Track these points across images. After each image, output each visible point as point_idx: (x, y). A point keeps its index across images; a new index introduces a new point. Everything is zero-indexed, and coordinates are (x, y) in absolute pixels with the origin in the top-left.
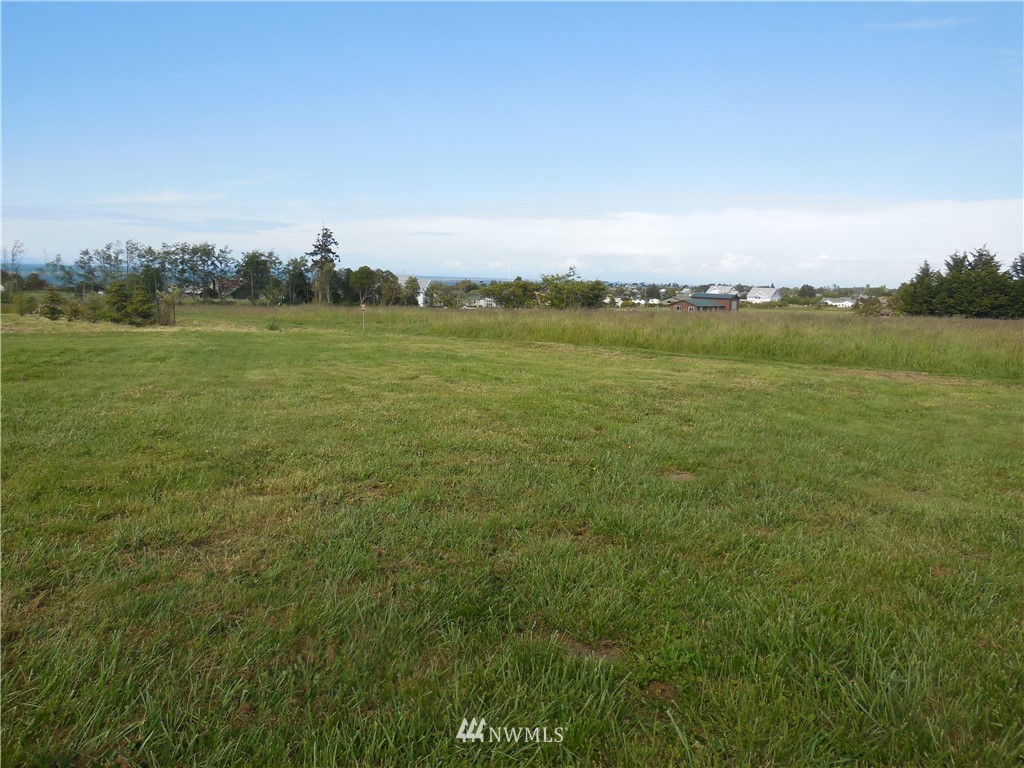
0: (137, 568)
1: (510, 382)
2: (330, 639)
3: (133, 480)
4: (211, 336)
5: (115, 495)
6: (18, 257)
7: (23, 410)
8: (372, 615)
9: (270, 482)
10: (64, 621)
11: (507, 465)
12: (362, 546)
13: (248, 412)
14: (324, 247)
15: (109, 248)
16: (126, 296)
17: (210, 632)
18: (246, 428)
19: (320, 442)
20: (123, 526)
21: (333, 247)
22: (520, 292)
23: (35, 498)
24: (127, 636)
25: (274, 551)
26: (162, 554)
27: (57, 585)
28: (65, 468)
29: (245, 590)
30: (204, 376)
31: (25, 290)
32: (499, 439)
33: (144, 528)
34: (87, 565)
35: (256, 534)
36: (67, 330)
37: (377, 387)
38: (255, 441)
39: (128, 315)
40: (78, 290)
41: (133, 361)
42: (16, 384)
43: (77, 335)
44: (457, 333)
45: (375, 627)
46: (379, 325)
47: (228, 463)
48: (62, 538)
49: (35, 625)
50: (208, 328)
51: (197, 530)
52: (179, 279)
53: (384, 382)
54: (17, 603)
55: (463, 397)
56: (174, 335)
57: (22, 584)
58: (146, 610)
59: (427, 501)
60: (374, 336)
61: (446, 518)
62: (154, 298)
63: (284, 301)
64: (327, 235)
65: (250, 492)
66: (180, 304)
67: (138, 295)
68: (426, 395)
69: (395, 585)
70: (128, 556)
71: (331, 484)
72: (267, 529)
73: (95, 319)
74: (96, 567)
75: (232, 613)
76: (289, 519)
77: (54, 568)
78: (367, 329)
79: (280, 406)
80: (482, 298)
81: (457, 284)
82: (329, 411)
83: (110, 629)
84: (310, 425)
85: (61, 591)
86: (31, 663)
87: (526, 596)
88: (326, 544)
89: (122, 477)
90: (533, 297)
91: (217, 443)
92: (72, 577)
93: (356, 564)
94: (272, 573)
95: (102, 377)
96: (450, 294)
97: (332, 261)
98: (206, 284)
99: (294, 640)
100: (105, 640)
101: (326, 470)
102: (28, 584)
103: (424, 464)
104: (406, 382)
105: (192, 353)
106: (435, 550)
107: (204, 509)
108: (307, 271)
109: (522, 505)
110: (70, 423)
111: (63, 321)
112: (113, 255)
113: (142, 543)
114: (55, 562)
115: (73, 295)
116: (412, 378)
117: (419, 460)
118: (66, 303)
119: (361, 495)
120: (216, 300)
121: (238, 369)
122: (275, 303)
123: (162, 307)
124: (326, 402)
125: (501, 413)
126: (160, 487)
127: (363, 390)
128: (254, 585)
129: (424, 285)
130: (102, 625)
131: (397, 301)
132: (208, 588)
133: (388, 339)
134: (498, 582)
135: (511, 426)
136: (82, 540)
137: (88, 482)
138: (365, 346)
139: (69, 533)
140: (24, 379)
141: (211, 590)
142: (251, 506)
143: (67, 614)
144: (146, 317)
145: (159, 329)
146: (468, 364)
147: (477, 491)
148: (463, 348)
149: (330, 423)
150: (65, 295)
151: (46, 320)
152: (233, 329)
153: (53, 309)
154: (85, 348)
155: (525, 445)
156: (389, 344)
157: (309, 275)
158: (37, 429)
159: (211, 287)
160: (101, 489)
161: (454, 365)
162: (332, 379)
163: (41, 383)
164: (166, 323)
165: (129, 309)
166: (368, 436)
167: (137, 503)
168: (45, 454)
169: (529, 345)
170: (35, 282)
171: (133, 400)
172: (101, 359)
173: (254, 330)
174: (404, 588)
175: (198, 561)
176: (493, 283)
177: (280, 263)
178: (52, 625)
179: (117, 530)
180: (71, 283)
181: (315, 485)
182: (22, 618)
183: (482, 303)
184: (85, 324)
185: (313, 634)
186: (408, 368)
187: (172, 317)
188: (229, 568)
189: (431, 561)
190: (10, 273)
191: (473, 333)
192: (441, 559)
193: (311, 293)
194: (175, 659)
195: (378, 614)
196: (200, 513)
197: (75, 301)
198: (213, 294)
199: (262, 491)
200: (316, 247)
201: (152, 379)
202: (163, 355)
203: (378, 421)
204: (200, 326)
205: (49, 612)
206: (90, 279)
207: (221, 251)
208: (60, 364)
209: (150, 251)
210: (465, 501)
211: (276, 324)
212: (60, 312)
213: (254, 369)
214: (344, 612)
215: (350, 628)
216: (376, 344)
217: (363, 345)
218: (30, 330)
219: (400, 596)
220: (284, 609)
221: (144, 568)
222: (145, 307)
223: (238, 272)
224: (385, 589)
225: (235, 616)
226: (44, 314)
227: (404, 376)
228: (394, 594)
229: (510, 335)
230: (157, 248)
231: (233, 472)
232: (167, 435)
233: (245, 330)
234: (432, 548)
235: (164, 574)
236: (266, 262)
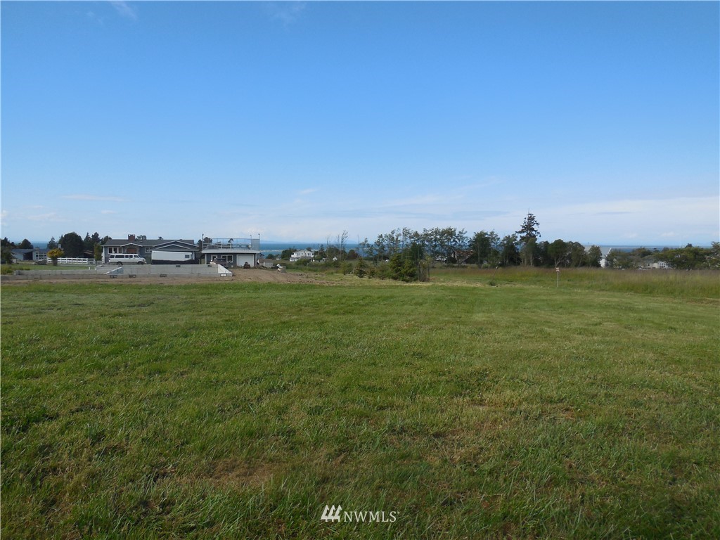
0: (398, 447)
1: (683, 332)
2: (529, 530)
3: (399, 385)
4: (451, 289)
5: (388, 394)
6: (345, 240)
7: (341, 333)
8: (564, 517)
9: (487, 396)
10: (354, 476)
11: (684, 405)
12: (556, 457)
13: (474, 344)
14: (529, 226)
15: (393, 233)
16: (401, 263)
17: (443, 504)
18: (472, 356)
19: (524, 370)
20: (392, 416)
21: (535, 227)
22: (691, 256)
23: (344, 390)
24: (390, 494)
25: (489, 449)
26: (414, 439)
27: (351, 450)
28: (361, 373)
29: (467, 477)
30: (446, 317)
31: (347, 259)
32: (674, 380)
33: (404, 419)
34: (370, 439)
35: (477, 435)
36: (367, 284)
37: (568, 330)
38: (478, 365)
39: (401, 275)
40: (375, 259)
41: (403, 305)
42: (339, 316)
43: (373, 287)
44: (633, 288)
45: (566, 527)
46: (570, 283)
47: (459, 379)
48: (356, 418)
49: (338, 475)
50: (450, 284)
51: (437, 425)
52: (433, 251)
53: (573, 326)
54: (329, 458)
55: (640, 342)
56: (428, 288)
57: (333, 446)
58: (403, 478)
59: (610, 427)
60: (566, 291)
61: (628, 443)
62: (417, 263)
63: (500, 265)
64: (531, 218)
65: (474, 402)
66: (433, 267)
67: (407, 262)
68: (608, 339)
69: (583, 495)
70: (394, 437)
71: (532, 403)
72: (484, 432)
73: (383, 277)
74: (375, 442)
75: (458, 492)
76: (501, 426)
77: (351, 438)
78: (560, 286)
79: (496, 341)
80: (655, 262)
81: (633, 251)
82: (531, 346)
83: (380, 487)
84: (517, 356)
85: (353, 455)
86: (334, 500)
87: (707, 529)
88: (527, 450)
89: (393, 382)
90: (703, 260)
91: (453, 365)
92: (361, 447)
93: (551, 471)
94: (487, 467)
95: (385, 315)
96: (627, 259)
97: (535, 236)
98: (449, 254)
99: (503, 523)
100: (377, 494)
101: (529, 392)
102: (336, 447)
103: (608, 396)
104: (591, 327)
105: (439, 300)
106: (618, 471)
107: (442, 411)
108: (517, 244)
109: (700, 442)
110: (366, 344)
111: (366, 278)
112: (395, 237)
113: (403, 430)
114: (352, 435)
115: (372, 262)
116: (596, 325)
117: (603, 392)
118: (368, 267)
119: (555, 415)
120: (455, 265)
121: (468, 312)
122: (494, 267)
123: (421, 270)
124: (529, 340)
125: (677, 358)
126: (415, 391)
127: (557, 332)
128: (474, 474)
129: (605, 253)
130: (375, 483)
131: (584, 264)
132: (443, 470)
133: (577, 293)
134: (679, 511)
135: (686, 370)
136: (368, 421)
137: (374, 383)
138: (559, 298)
139: (362, 416)
140: (344, 314)
141: (444, 472)
142: (473, 413)
143: (356, 471)
144: (412, 276)
145: (420, 284)
146: (644, 315)
147: (655, 425)
148: (639, 301)
149: (532, 356)
150: (367, 263)
151: (356, 277)
152: (465, 284)
153: (361, 271)
154: (376, 296)
155: (700, 388)
156: (578, 297)
157: (518, 247)
158: (348, 346)
159: (453, 256)
160: (380, 389)
161: (632, 315)
162: (533, 323)
163: (352, 317)
164: (424, 280)
165: (403, 271)
166: (561, 368)
167: (401, 401)
168: (351, 362)
169: (701, 301)
170: (353, 255)
171: (402, 331)
172: (385, 302)
173: (479, 285)
174: (591, 499)
175: (437, 448)
176: (666, 249)
177: (498, 239)
178: (347, 477)
179: (388, 417)
180: (371, 255)
181: (520, 403)
182: (331, 469)
183: (656, 265)
184: (378, 280)
185: (517, 523)
186: (593, 316)
187: (427, 276)
188: (457, 458)
189: (614, 479)
190: (340, 249)
191: (648, 290)
192: (623, 479)
193: (519, 259)
194: (419, 518)
195: (569, 517)
196: (439, 414)
197: (373, 265)
198: (454, 261)
199: (481, 403)
200: (523, 227)
201: (414, 317)
202: (421, 301)
203: (569, 357)
204: (444, 282)
205: (346, 468)
206: (382, 252)
207: (460, 232)
208: (363, 305)
209: (416, 234)
210: (645, 432)
211: (494, 281)
212: (365, 273)
213: (478, 313)
214: (540, 509)
215: (545, 523)
216: (566, 297)
217: (557, 297)
218: (348, 284)
219: (587, 504)
220: (495, 497)
221: (403, 448)
222: (412, 270)
223: (469, 246)
224: (574, 496)
225: (460, 495)
226: (356, 274)
227: (590, 322)
228: (582, 502)
229: (682, 292)
230: (421, 232)
231: (462, 386)
232: (421, 356)
233: (473, 285)
234: (615, 468)
235: (415, 454)
236: (488, 238)
